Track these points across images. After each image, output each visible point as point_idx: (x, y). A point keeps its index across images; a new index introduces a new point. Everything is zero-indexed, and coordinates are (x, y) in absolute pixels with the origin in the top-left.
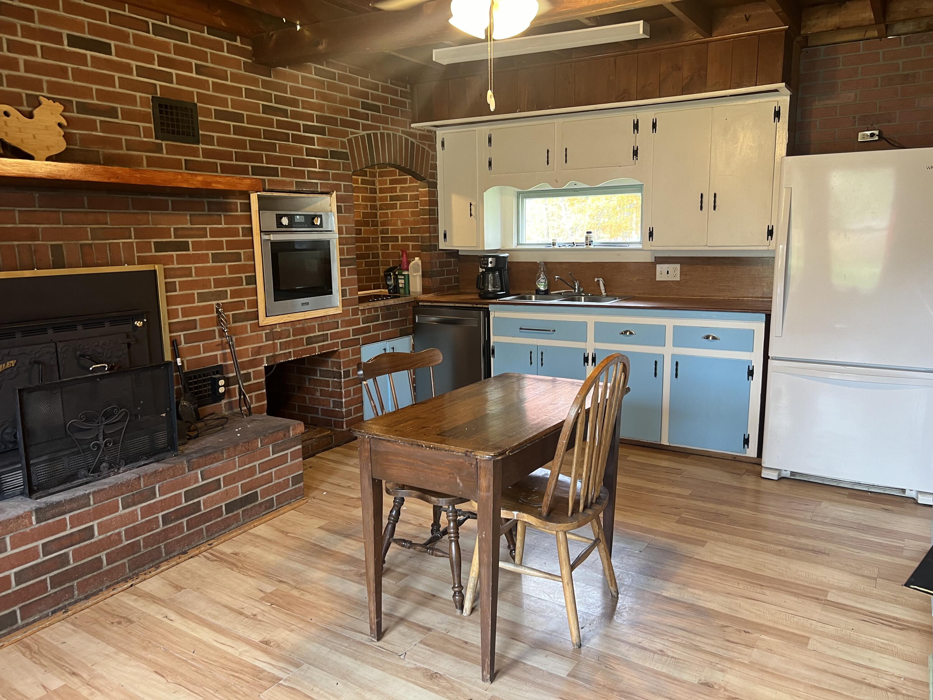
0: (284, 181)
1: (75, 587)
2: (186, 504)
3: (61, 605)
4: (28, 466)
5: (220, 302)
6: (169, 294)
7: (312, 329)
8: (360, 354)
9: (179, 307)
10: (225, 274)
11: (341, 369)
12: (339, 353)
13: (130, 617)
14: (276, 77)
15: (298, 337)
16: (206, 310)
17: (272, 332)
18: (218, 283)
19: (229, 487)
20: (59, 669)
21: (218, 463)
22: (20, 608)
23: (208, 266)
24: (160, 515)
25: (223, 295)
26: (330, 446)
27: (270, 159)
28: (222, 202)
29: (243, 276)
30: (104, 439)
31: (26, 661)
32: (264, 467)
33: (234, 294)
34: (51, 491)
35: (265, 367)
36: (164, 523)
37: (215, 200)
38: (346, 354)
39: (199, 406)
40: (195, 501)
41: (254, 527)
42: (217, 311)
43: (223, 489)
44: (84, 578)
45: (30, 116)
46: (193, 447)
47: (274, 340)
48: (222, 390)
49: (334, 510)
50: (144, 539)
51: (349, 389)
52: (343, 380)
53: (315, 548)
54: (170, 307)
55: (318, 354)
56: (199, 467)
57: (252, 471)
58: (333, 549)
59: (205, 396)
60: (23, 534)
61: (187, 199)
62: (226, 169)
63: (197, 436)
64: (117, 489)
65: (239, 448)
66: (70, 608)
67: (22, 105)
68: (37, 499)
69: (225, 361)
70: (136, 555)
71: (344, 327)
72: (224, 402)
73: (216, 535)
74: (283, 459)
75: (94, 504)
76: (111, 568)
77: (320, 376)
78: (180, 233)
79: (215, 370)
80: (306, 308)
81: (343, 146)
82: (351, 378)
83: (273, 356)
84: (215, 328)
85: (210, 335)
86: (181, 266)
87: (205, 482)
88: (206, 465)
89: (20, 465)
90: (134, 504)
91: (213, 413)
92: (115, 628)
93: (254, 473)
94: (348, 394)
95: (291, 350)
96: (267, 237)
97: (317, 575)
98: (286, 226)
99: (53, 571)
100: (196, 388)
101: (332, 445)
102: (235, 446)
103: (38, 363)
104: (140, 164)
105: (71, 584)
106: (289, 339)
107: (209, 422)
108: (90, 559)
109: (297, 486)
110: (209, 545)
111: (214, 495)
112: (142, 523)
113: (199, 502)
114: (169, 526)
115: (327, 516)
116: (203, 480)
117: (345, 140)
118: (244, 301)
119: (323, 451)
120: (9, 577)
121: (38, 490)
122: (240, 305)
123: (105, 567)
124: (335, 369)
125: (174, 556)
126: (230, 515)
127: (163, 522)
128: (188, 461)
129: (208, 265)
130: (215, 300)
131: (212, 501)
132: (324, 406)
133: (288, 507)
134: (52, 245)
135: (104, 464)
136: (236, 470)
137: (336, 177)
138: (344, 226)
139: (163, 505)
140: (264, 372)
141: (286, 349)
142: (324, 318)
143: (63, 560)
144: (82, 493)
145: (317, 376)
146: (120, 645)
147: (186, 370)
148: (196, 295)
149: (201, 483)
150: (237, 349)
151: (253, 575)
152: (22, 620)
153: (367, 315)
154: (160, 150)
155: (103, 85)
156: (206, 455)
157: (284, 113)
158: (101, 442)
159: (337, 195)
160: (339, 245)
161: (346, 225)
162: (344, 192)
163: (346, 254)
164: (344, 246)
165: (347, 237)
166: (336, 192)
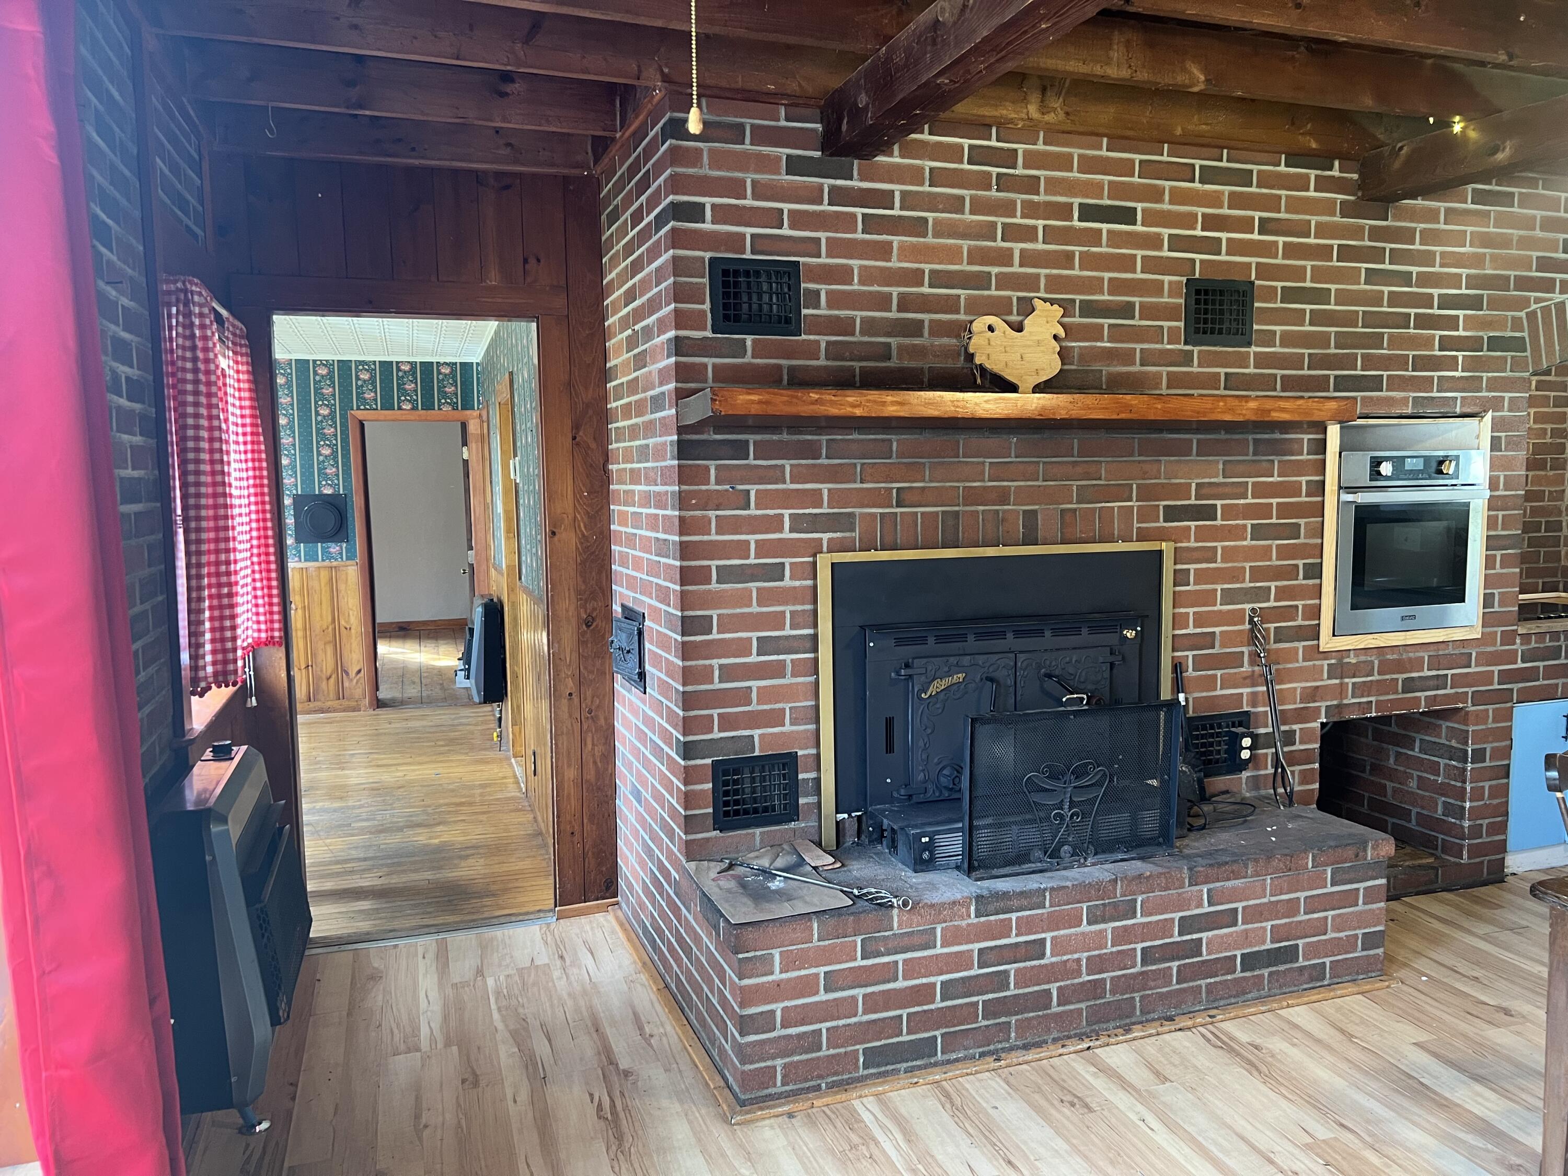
0: (1392, 398)
1: (1013, 1025)
2: (1179, 939)
3: (992, 1047)
4: (971, 828)
5: (1256, 606)
6: (1178, 589)
7: (1417, 664)
8: (1511, 720)
9: (1191, 611)
10: (1270, 559)
11: (1466, 743)
12: (1467, 713)
13: (1088, 1100)
14: (1397, 218)
15: (1387, 677)
16: (1236, 618)
17: (1341, 664)
18: (1257, 574)
19: (1250, 926)
20: (989, 1146)
21: (1237, 882)
22: (943, 1035)
23: (1244, 546)
24: (1139, 946)
25: (1263, 594)
26: (1431, 887)
27: (1369, 362)
28: (1276, 440)
29: (1300, 563)
30: (1070, 809)
31: (946, 1117)
32: (1314, 905)
33: (1282, 593)
34: (995, 872)
35: (1322, 724)
36: (1144, 962)
37: (1266, 436)
38: (1481, 718)
39: (1206, 776)
40: (1195, 936)
41: (1288, 1006)
42: (1251, 621)
43: (1240, 927)
44: (1026, 1015)
45: (1019, 328)
46: (1196, 844)
47: (1342, 678)
48: (1245, 755)
49: (1445, 1017)
50: (1112, 978)
51: (1481, 784)
52: (1469, 766)
53: (1410, 1082)
54: (1177, 610)
55: (1424, 712)
56: (1206, 883)
57: (1292, 908)
58: (1448, 1095)
59: (1217, 761)
60: (957, 927)
61: (1223, 436)
62: (1289, 384)
63: (1203, 828)
64: (1084, 891)
65: (1275, 863)
66: (1003, 1055)
67: (1011, 313)
68: (977, 880)
69: (1254, 706)
70: (1098, 1002)
71: (1482, 665)
72: (1245, 775)
73: (1222, 1003)
74: (1350, 899)
75: (1051, 906)
76: (1063, 1012)
77: (1420, 752)
78: (1204, 491)
79: (1236, 720)
80: (1409, 623)
81: (1517, 324)
82: (1487, 764)
83: (1337, 706)
84: (1245, 650)
85: (1235, 660)
86: (1200, 544)
87: (1212, 909)
88: (1218, 881)
89: (960, 825)
90: (1104, 921)
91: (1227, 792)
92: (1065, 1110)
93: (1296, 912)
94: (1477, 794)
95: (1373, 699)
96: (1350, 497)
97: (1413, 1136)
98: (1387, 478)
99: (987, 993)
100: (1203, 745)
101: (1436, 886)
102: (1269, 858)
103: (991, 680)
104: (1158, 385)
105: (1007, 1019)
106: (1369, 679)
107: (1220, 806)
108: (1036, 988)
109: (1372, 952)
110: (1210, 1016)
111: (1226, 934)
112: (1112, 953)
113: (1201, 939)
114: (1150, 968)
115: (1431, 1026)
116: (1210, 904)
117: (1523, 314)
118: (1297, 607)
119: (1417, 894)
120: (933, 985)
121: (979, 867)
122: (1290, 613)
123: (1055, 1009)
124: (1454, 743)
125: (1153, 1020)
126: (1248, 974)
127: (1142, 960)
128: (1190, 869)
129: (1245, 543)
130: (1248, 603)
131: (1223, 943)
132: (1423, 808)
133: (1351, 988)
134: (1024, 511)
135: (1066, 847)
136: (1265, 900)
137: (1494, 385)
138: (1502, 475)
139: (1147, 931)
140: (1318, 733)
141: (1362, 696)
142: (1442, 646)
143: (1001, 981)
144: (1035, 886)
145: (1413, 750)
146: (1074, 1141)
147: (1191, 713)
148: (1219, 593)
149: (1206, 909)
150: (1278, 687)
151: (1290, 1096)
152: (942, 1053)
153: (1533, 645)
154: (1189, 363)
155: (1119, 271)
156: (1220, 865)
157: (1406, 279)
158: (1067, 812)
159: (1493, 419)
160: (1488, 510)
161: (1506, 473)
162: (1509, 411)
163: (1500, 527)
164: (1499, 512)
165: (1506, 496)
166: (1492, 411)
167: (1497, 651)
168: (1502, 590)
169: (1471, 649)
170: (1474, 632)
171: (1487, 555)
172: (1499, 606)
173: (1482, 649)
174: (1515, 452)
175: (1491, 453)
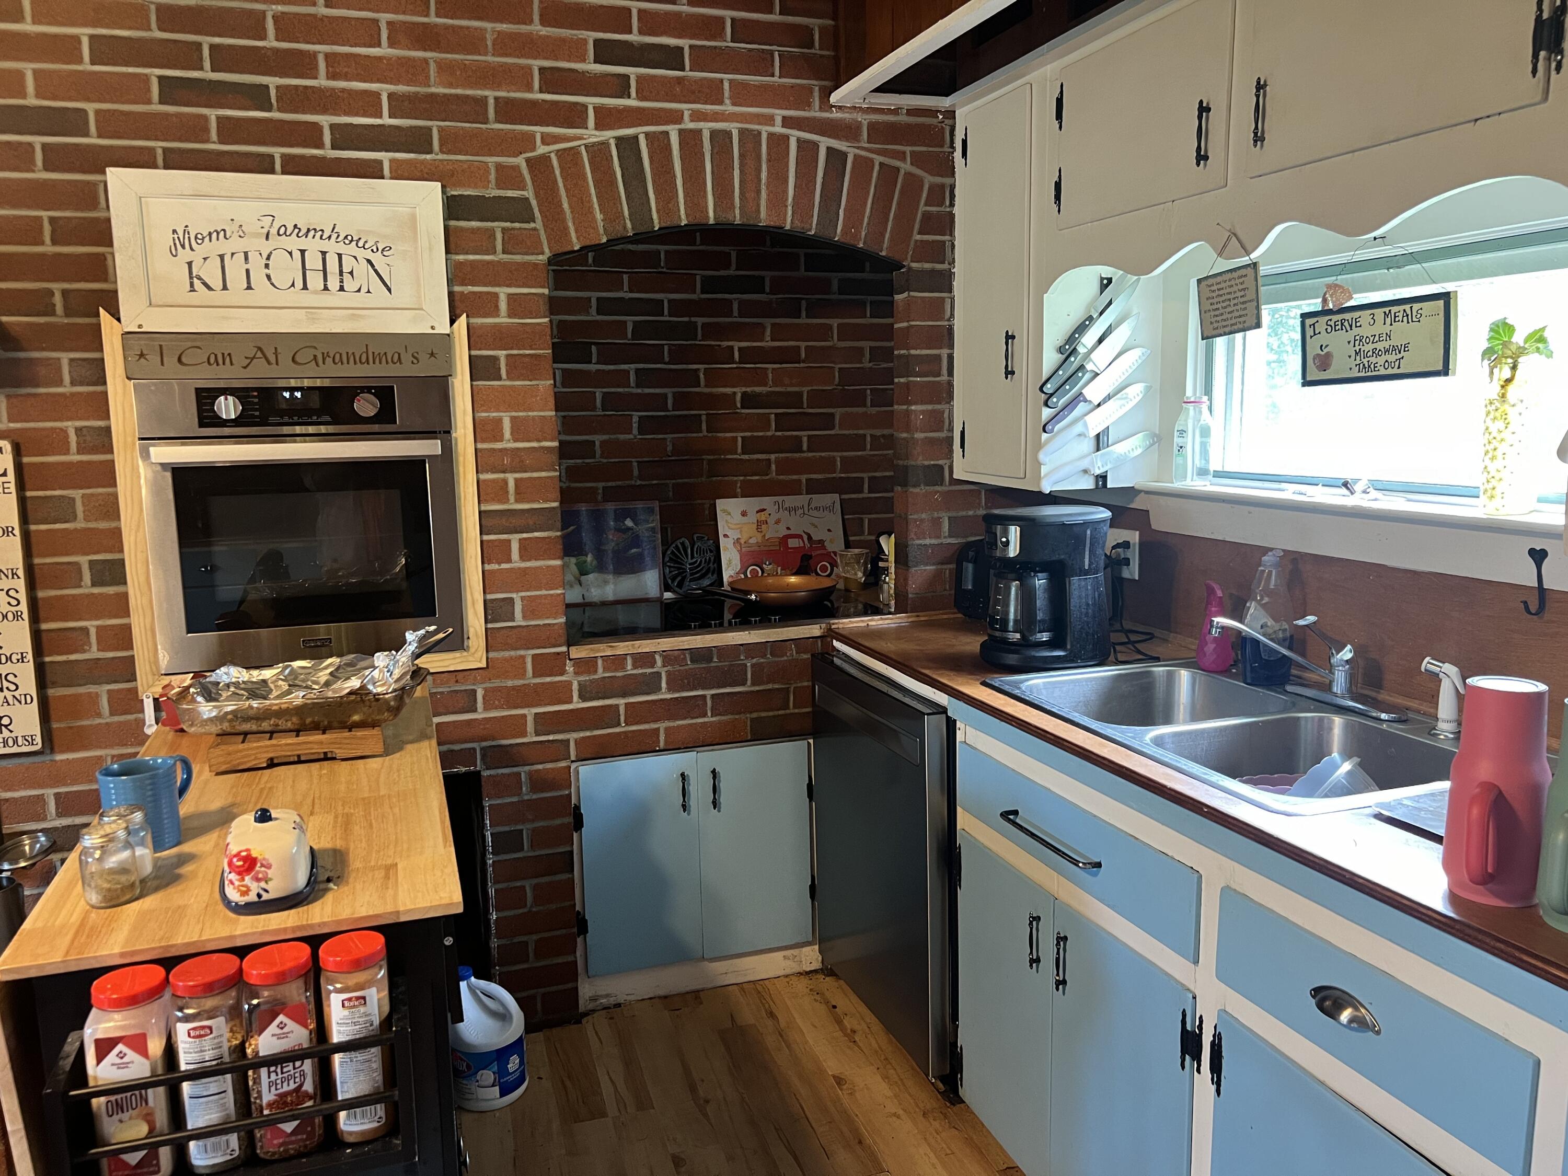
8: (571, 785)
11: (486, 827)
12: (481, 780)
29: (83, 560)
33: (50, 610)
51: (518, 884)
52: (490, 858)
71: (499, 708)
81: (508, 177)
82: (527, 853)
98: (232, 422)
117: (520, 161)
118: (85, 629)
122: (71, 639)
138: (506, 417)
153: (601, 674)
157: (252, 96)
159: (474, 328)
160: (477, 472)
161: (514, 414)
162: (509, 316)
163: (512, 498)
164: (507, 475)
165: (518, 449)
166: (468, 316)
167: (529, 685)
168: (528, 594)
169: (474, 684)
170: (471, 659)
171: (489, 541)
172: (525, 617)
173: (497, 683)
174: (531, 380)
175: (474, 383)
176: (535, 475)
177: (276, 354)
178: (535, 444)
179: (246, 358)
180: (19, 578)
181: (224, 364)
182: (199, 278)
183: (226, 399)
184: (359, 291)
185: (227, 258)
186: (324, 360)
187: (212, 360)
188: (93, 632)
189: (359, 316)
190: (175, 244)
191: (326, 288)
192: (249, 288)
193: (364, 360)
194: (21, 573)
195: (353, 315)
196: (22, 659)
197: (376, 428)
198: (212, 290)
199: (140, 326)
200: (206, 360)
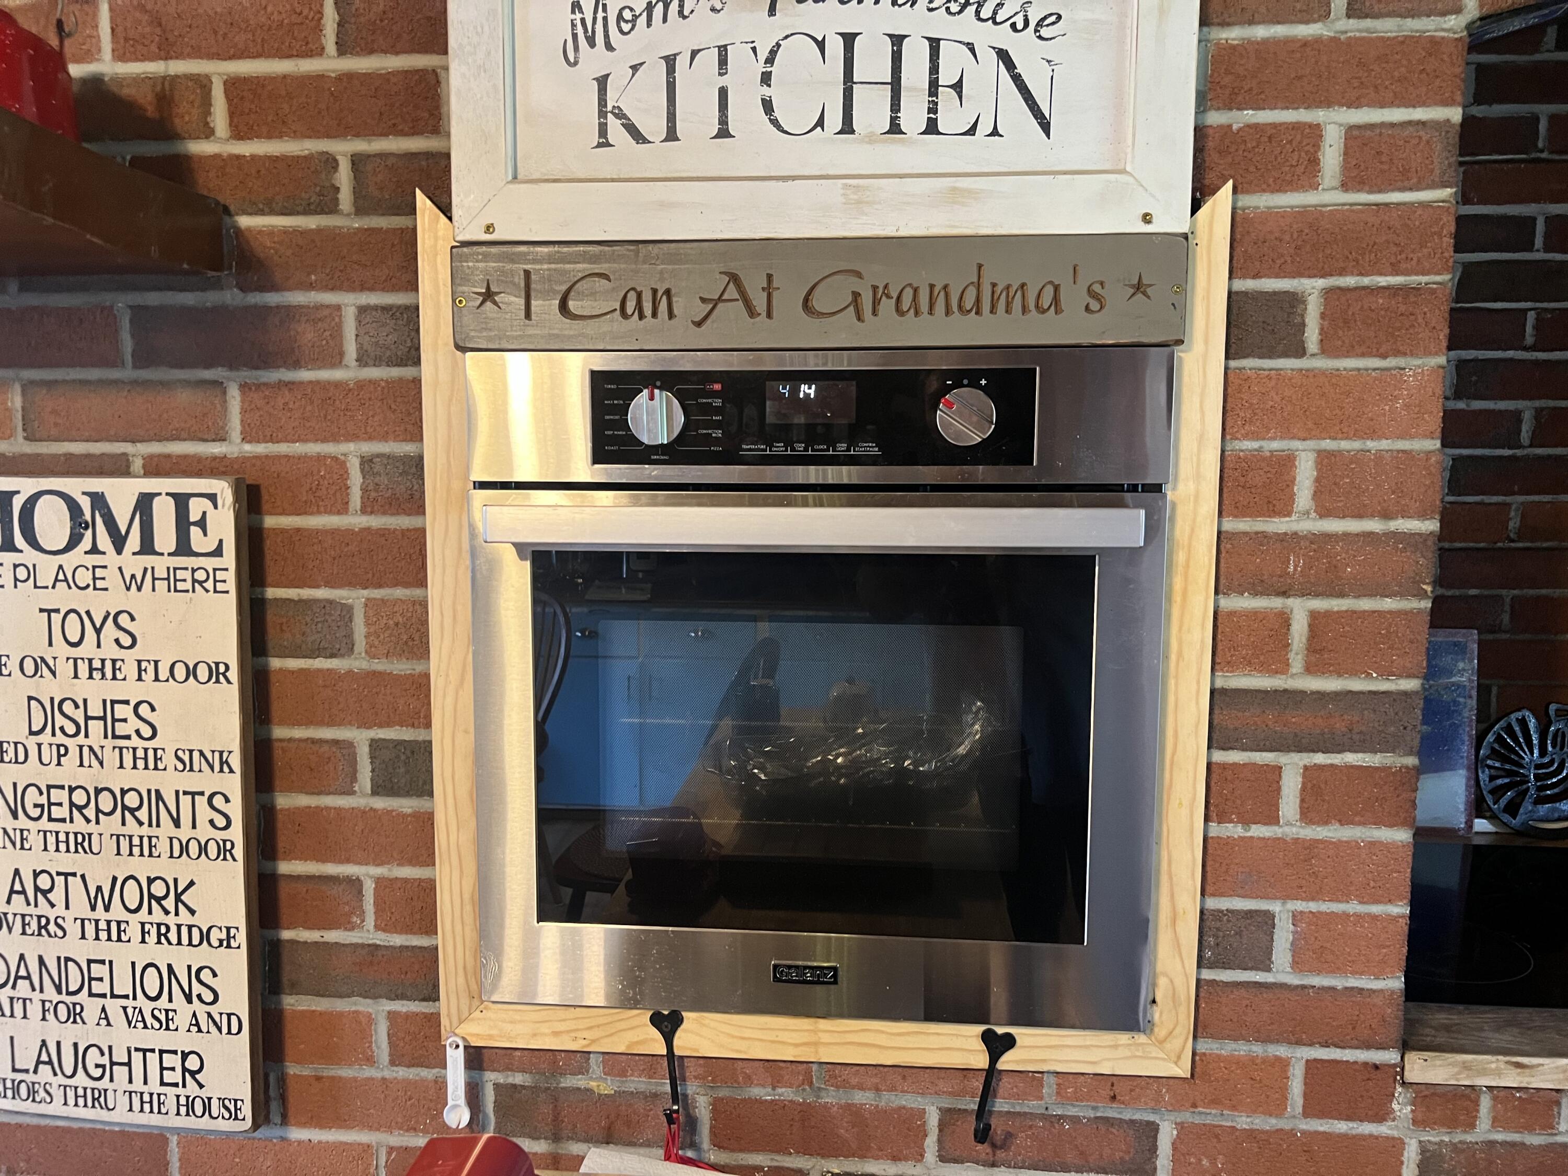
159: (1246, 219)
160: (1217, 592)
161: (1328, 444)
162: (1345, 186)
163: (1297, 661)
164: (1290, 602)
165: (1328, 537)
166: (1235, 190)
167: (1291, 1133)
168: (1313, 906)
169: (1154, 1111)
170: (1155, 1052)
171: (1224, 766)
172: (1297, 964)
173: (1211, 1116)
174: (1384, 356)
175: (1233, 364)
176: (1366, 604)
177: (769, 290)
178: (1374, 525)
179: (703, 300)
180: (231, 771)
181: (654, 315)
182: (620, 114)
183: (652, 398)
184: (972, 131)
185: (682, 63)
186: (876, 303)
187: (631, 306)
188: (369, 888)
189: (969, 192)
190: (575, 36)
191: (895, 128)
192: (724, 133)
193: (969, 303)
194: (235, 761)
195: (954, 189)
196: (227, 942)
197: (982, 473)
198: (645, 141)
199: (489, 228)
200: (617, 305)
